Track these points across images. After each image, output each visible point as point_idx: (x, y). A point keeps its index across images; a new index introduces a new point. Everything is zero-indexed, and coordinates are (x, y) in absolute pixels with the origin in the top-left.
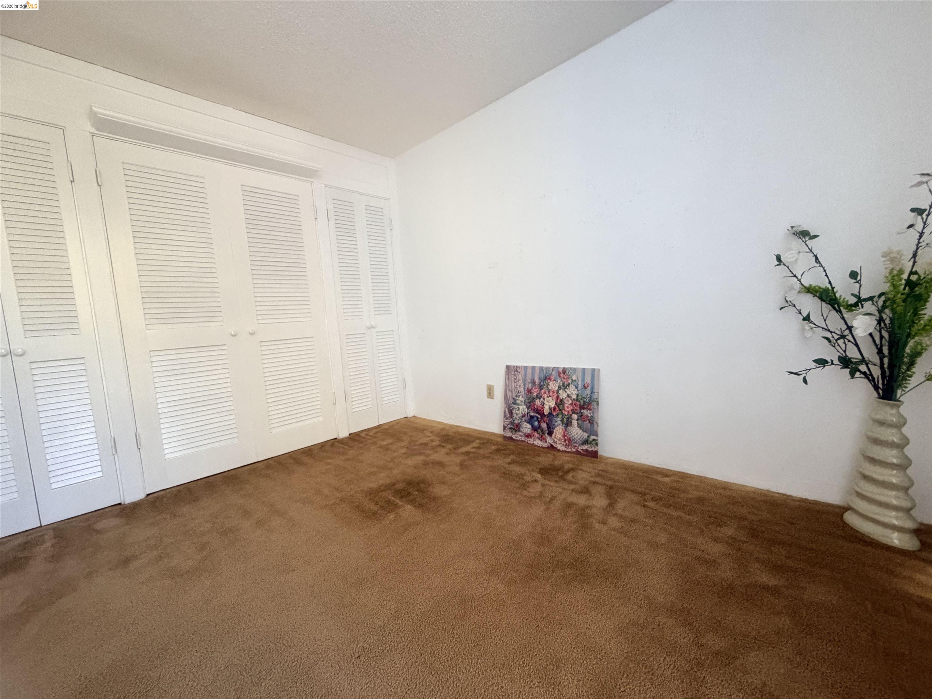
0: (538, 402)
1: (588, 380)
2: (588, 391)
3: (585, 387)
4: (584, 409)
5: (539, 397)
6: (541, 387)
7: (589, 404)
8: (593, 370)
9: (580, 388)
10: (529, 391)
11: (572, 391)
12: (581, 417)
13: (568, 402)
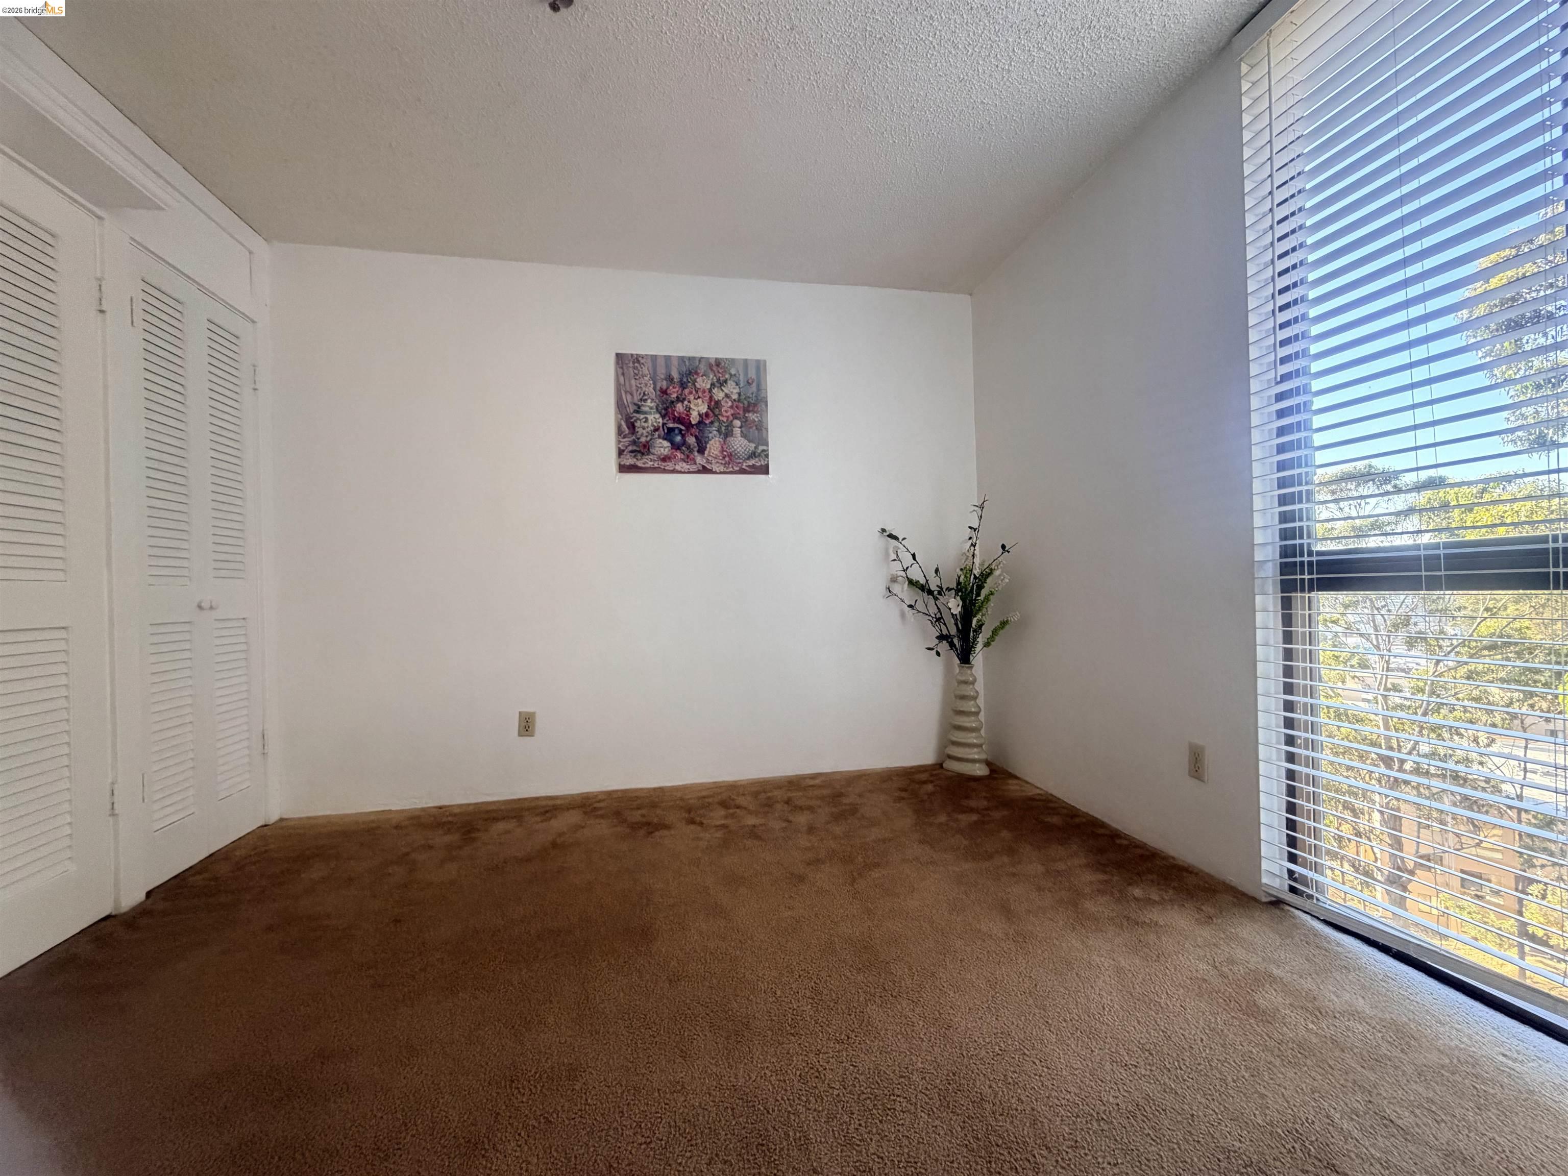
0: (680, 407)
1: (752, 374)
2: (754, 388)
3: (749, 383)
4: (749, 412)
5: (680, 399)
6: (683, 386)
7: (755, 405)
8: (758, 362)
9: (742, 385)
10: (664, 392)
11: (731, 389)
12: (745, 422)
13: (726, 405)
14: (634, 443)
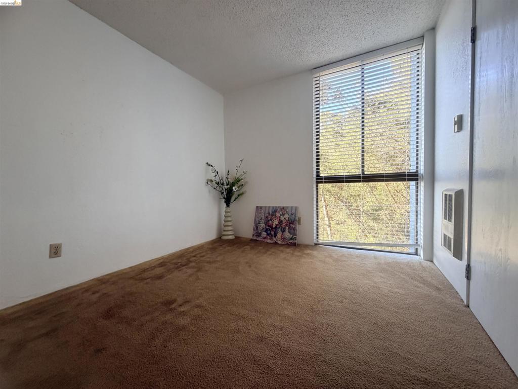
0: (270, 222)
1: (294, 211)
2: (293, 216)
4: (291, 224)
5: (271, 220)
6: (272, 215)
7: (294, 222)
8: (296, 207)
9: (290, 215)
10: (267, 217)
11: (286, 216)
12: (290, 227)
13: (284, 221)
14: (257, 233)
